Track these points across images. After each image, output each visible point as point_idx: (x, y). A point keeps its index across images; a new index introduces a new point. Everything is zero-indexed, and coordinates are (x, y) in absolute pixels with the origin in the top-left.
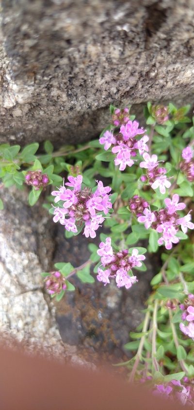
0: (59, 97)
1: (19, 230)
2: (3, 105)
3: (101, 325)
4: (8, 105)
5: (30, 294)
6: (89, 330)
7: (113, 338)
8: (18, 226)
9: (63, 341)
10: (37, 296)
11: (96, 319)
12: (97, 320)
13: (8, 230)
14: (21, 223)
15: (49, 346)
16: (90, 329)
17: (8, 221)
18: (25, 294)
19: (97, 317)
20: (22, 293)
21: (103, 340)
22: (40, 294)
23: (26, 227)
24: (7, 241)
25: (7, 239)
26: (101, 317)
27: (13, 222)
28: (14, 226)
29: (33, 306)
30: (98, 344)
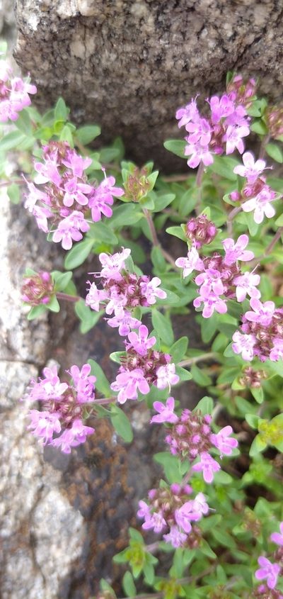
0: (142, 23)
1: (34, 260)
2: (57, 8)
3: (112, 455)
4: (64, 12)
5: (18, 366)
6: (90, 455)
7: (124, 481)
8: (35, 255)
9: (44, 457)
10: (28, 371)
11: (107, 442)
12: (108, 445)
13: (18, 256)
14: (39, 252)
15: (21, 457)
16: (92, 453)
17: (21, 244)
18: (11, 363)
19: (110, 441)
20: (8, 360)
21: (108, 480)
22: (34, 371)
23: (45, 261)
24: (11, 272)
25: (12, 269)
26: (115, 441)
27: (29, 246)
28: (29, 253)
29: (17, 385)
30: (97, 482)
